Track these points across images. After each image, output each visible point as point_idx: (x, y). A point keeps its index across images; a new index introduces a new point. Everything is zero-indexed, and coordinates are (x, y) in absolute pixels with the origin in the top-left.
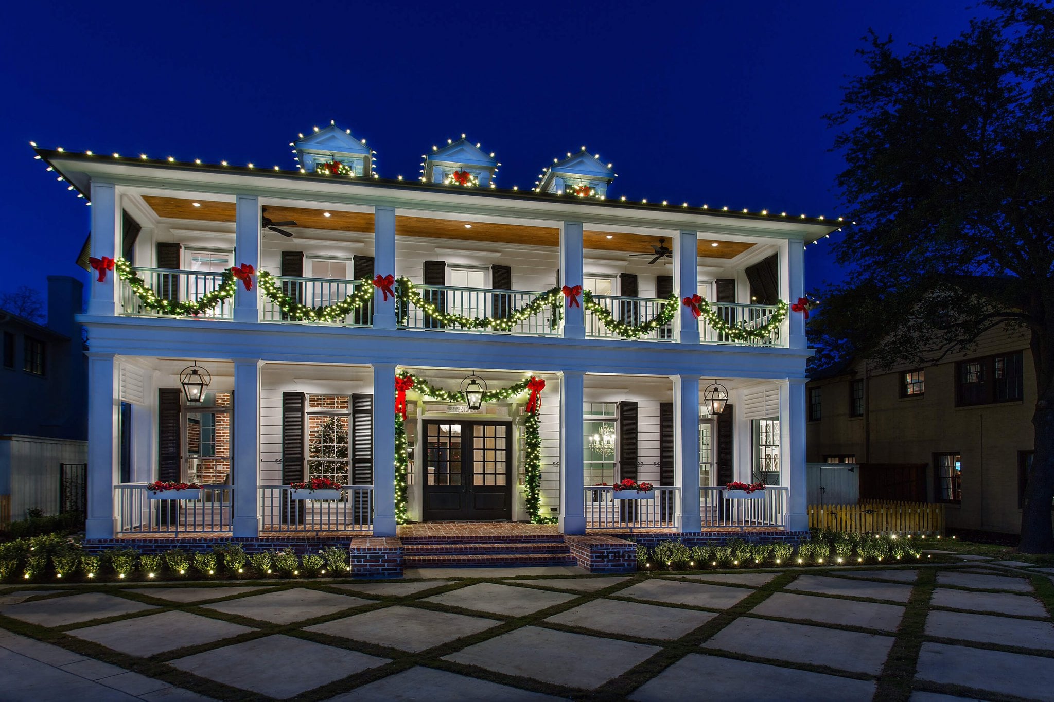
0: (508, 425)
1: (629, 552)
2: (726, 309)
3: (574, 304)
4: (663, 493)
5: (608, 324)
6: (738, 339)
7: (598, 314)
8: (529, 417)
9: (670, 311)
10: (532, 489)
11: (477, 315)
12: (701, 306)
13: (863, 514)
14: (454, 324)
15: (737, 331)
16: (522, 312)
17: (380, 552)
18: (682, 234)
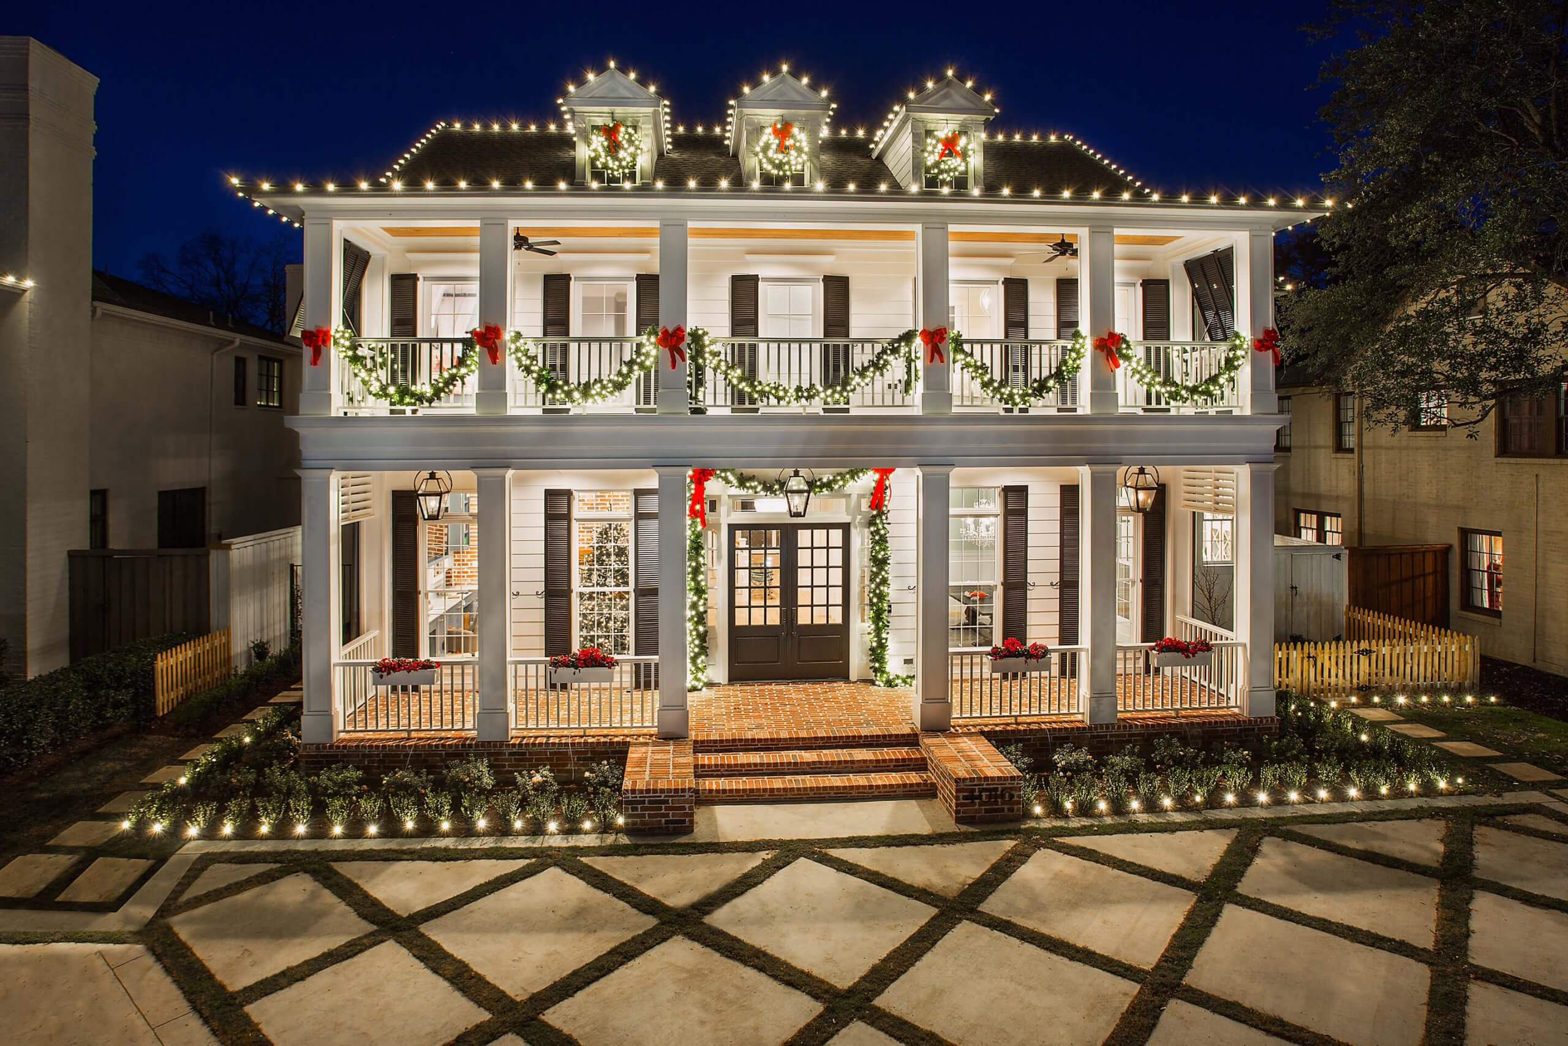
0: (846, 528)
1: (1011, 789)
2: (1158, 350)
3: (936, 356)
4: (1063, 656)
5: (985, 385)
6: (1175, 399)
7: (971, 369)
8: (874, 517)
9: (1074, 360)
10: (878, 631)
11: (800, 382)
12: (1119, 350)
13: (1355, 656)
14: (768, 398)
15: (1173, 389)
16: (862, 373)
17: (663, 795)
18: (1092, 233)
